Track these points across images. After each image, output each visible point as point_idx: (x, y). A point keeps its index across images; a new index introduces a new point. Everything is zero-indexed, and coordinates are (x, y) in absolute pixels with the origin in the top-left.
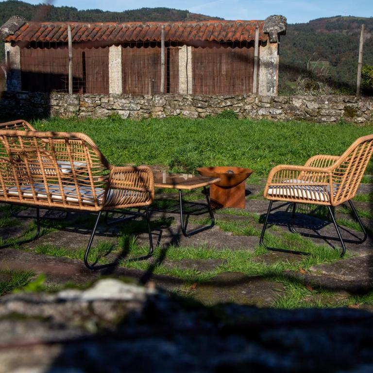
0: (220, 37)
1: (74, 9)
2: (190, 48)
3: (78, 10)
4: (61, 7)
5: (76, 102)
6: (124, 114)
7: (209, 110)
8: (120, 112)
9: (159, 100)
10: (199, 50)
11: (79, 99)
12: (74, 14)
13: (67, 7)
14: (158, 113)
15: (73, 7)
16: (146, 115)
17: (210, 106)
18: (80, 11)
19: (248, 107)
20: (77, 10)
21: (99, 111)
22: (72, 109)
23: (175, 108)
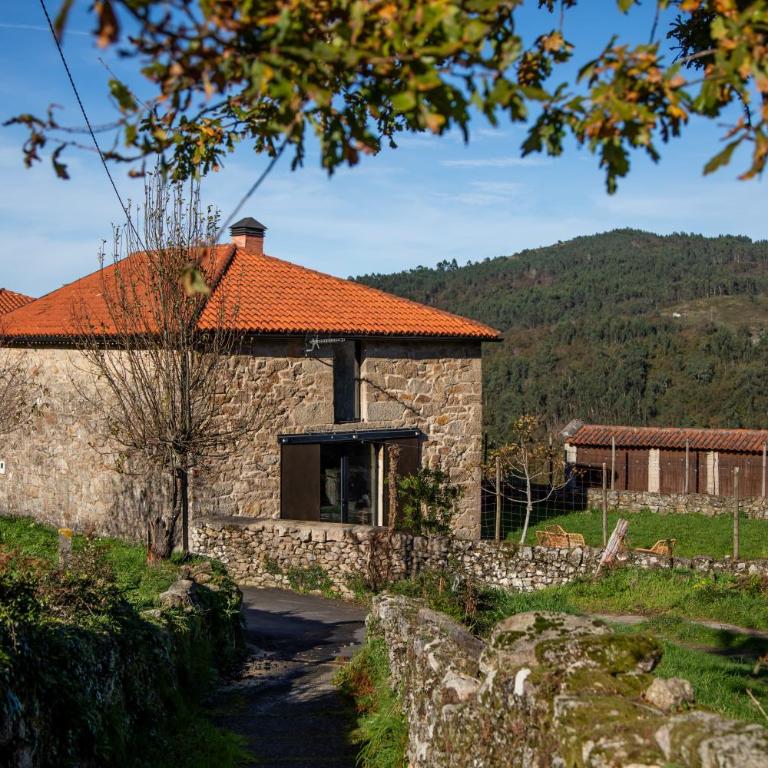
0: (741, 447)
1: (745, 240)
2: (716, 454)
3: (753, 242)
4: (717, 236)
5: (616, 498)
6: (654, 509)
7: (723, 510)
8: (652, 507)
9: (682, 499)
10: (725, 455)
11: (618, 495)
12: (743, 250)
13: (729, 237)
14: (682, 509)
15: (743, 235)
16: (672, 511)
17: (724, 506)
18: (757, 243)
19: (756, 509)
20: (750, 240)
21: (634, 505)
22: (612, 503)
23: (695, 506)
